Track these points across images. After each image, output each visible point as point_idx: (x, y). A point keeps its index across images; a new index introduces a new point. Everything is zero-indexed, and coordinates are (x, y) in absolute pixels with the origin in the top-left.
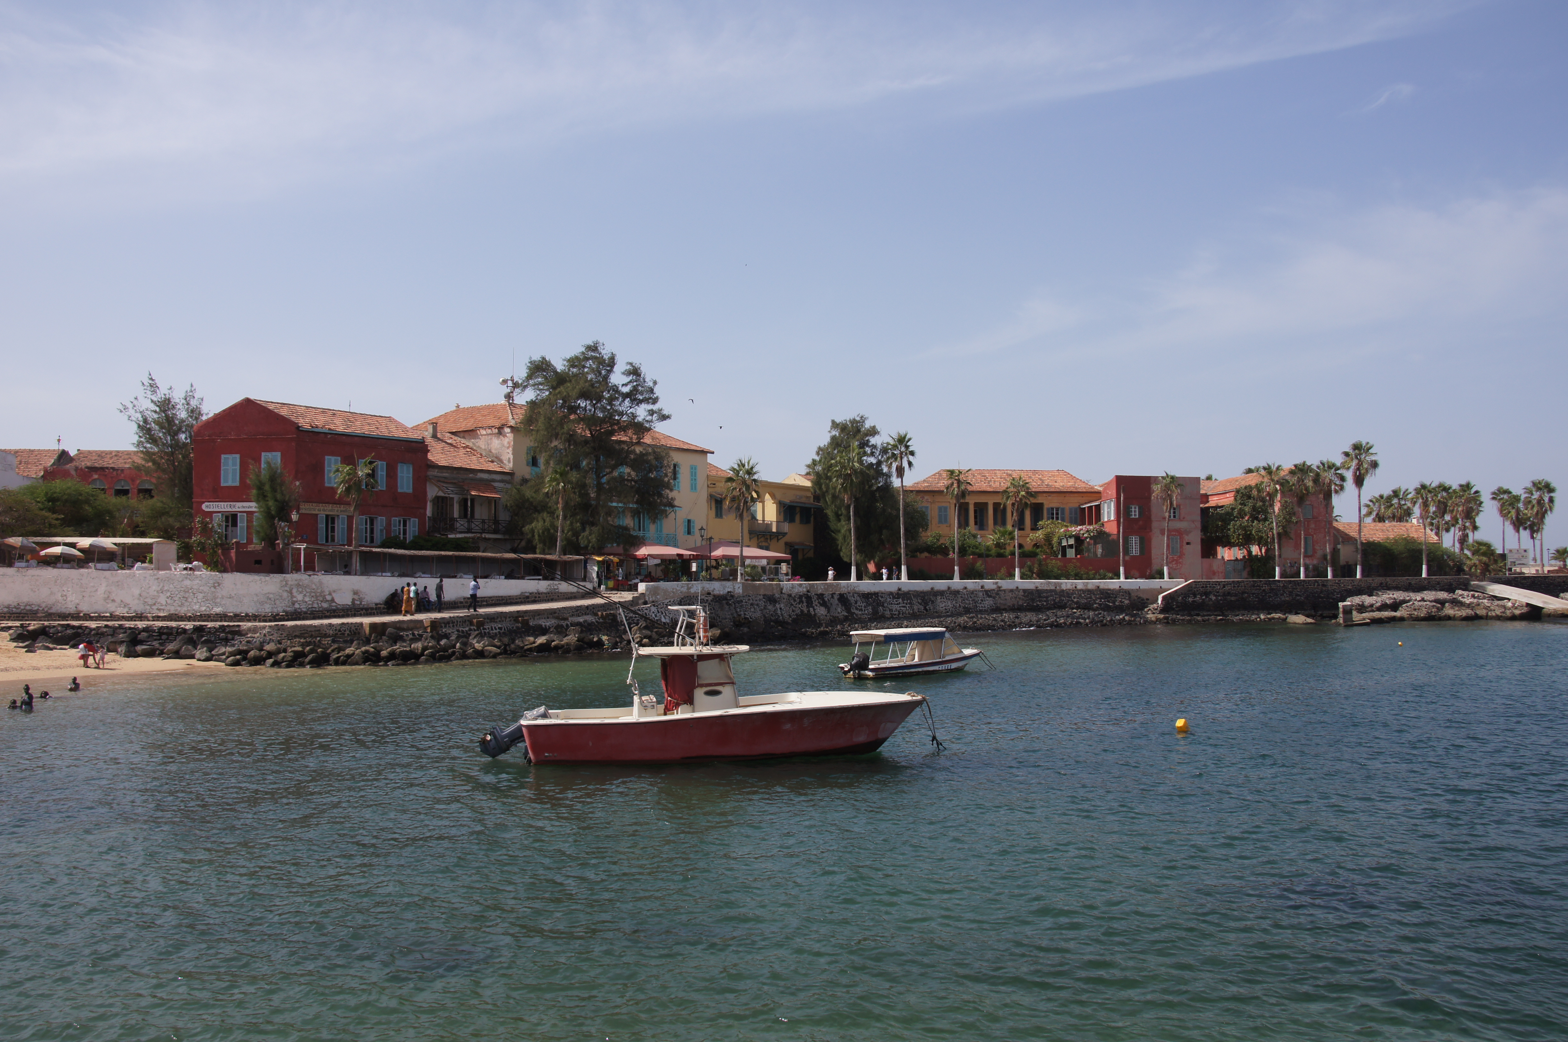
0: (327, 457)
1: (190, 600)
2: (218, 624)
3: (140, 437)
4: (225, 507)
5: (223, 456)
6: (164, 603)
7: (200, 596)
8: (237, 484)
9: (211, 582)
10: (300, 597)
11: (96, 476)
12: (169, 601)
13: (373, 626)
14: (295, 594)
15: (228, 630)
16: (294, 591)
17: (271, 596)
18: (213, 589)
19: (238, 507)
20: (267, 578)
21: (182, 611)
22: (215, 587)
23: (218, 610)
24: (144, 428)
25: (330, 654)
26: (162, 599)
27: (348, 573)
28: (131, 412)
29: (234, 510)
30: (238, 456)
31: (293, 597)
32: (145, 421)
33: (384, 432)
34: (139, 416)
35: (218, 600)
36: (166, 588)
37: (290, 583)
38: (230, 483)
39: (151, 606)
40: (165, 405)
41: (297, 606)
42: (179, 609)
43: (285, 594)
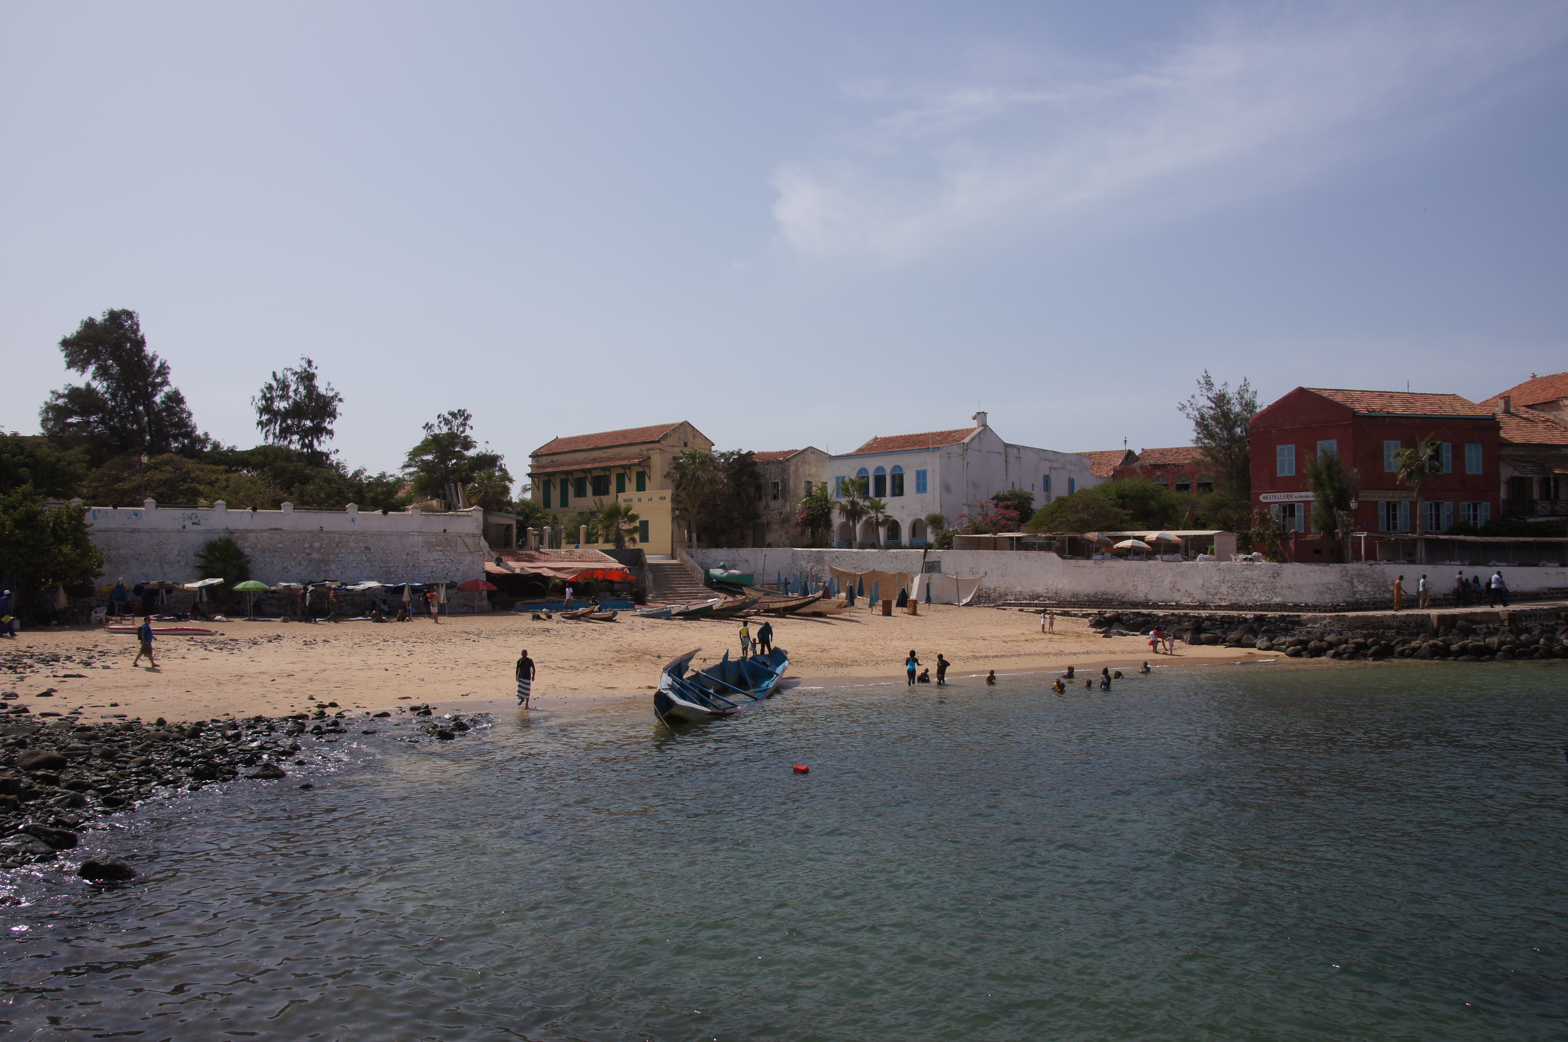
0: (1385, 442)
1: (1250, 590)
2: (1278, 614)
3: (1198, 433)
4: (1282, 497)
5: (1279, 447)
6: (1226, 593)
7: (1260, 586)
8: (1294, 474)
9: (1271, 572)
10: (1361, 587)
11: (1159, 473)
12: (1230, 591)
13: (1441, 618)
14: (1356, 584)
15: (1287, 620)
16: (1355, 581)
17: (1331, 586)
18: (1272, 579)
19: (1295, 497)
20: (1327, 568)
21: (1243, 600)
22: (1274, 577)
23: (1277, 600)
24: (1202, 424)
25: (1394, 646)
26: (1224, 589)
27: (1412, 562)
28: (1189, 410)
29: (1291, 500)
30: (1293, 446)
31: (1353, 586)
32: (1202, 417)
33: (1448, 411)
34: (1196, 413)
35: (1278, 590)
36: (1227, 578)
37: (1350, 572)
38: (1286, 474)
39: (1213, 595)
40: (1221, 400)
41: (1358, 596)
42: (1240, 598)
43: (1345, 584)
